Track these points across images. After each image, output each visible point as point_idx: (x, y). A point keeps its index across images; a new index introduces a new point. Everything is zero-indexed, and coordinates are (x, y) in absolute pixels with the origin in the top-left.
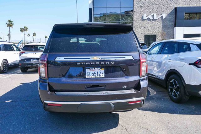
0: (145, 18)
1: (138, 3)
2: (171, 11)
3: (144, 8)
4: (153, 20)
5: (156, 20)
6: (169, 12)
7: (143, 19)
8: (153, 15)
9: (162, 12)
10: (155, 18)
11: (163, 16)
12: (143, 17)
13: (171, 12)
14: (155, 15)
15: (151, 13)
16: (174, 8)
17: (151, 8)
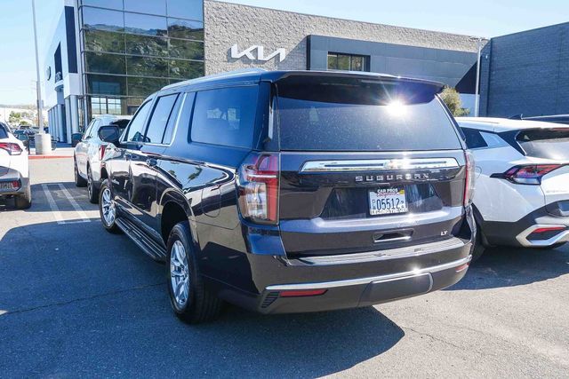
0: (235, 54)
1: (215, 12)
2: (298, 43)
3: (232, 28)
4: (257, 62)
5: (264, 62)
6: (294, 46)
7: (230, 59)
8: (256, 49)
9: (278, 44)
10: (261, 57)
11: (279, 54)
12: (229, 52)
13: (298, 48)
14: (261, 49)
15: (250, 44)
16: (303, 37)
17: (250, 30)
